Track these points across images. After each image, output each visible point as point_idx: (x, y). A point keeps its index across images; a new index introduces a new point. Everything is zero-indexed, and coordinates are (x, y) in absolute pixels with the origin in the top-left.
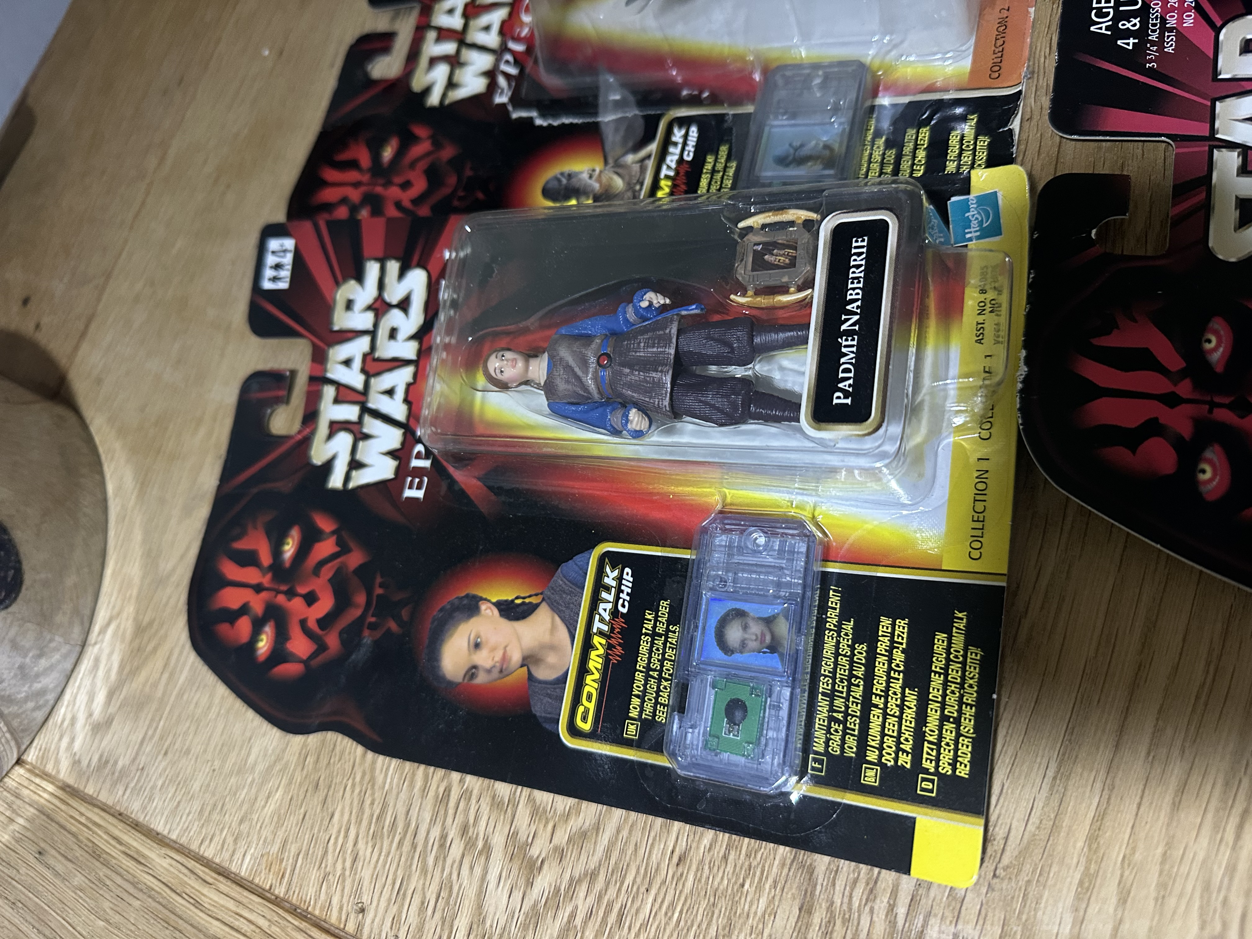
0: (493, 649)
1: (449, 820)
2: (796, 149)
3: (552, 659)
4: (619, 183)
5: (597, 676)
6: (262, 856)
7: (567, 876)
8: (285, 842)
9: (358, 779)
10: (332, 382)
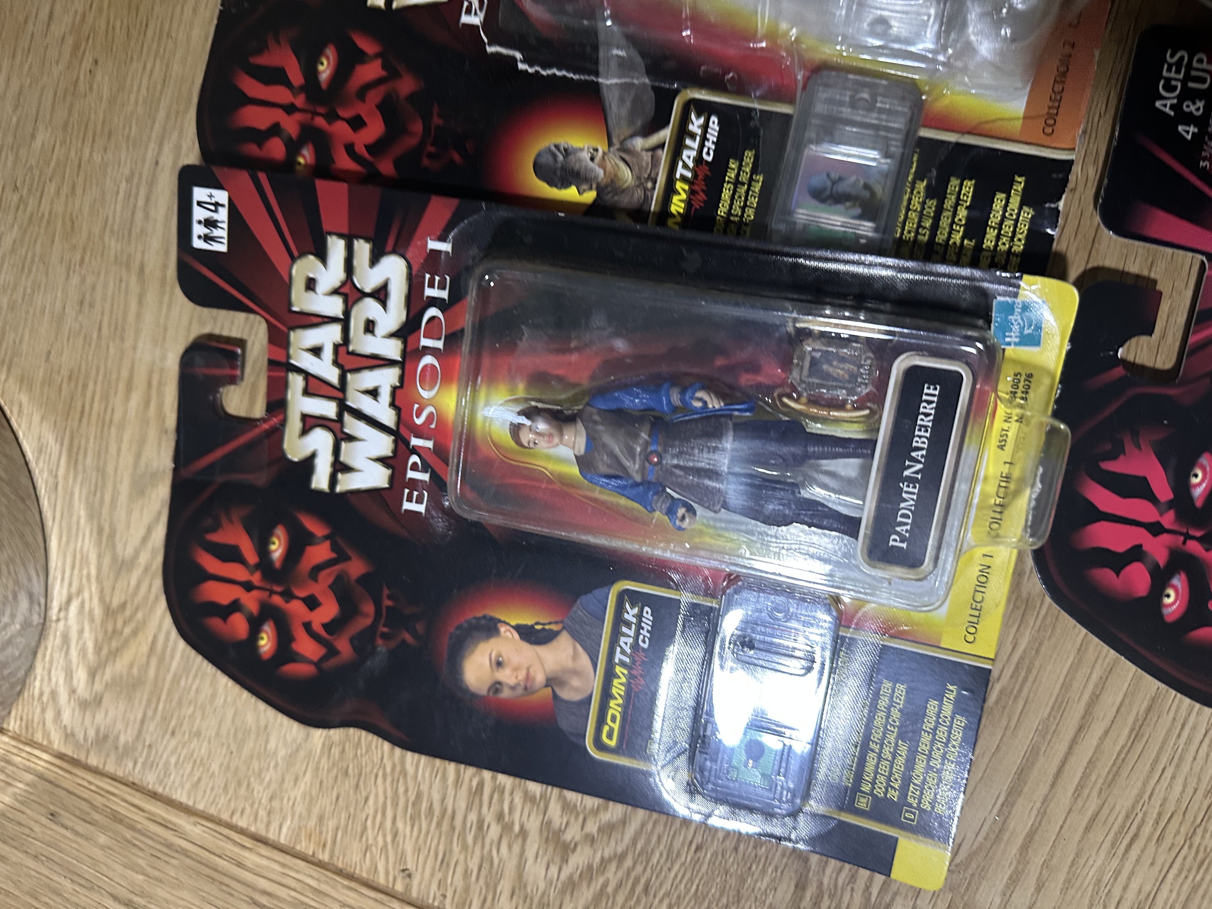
0: (516, 669)
1: (485, 808)
2: (834, 183)
3: (575, 682)
4: (627, 175)
5: (620, 701)
6: (300, 828)
7: (599, 856)
8: (321, 818)
9: (388, 770)
10: (299, 370)
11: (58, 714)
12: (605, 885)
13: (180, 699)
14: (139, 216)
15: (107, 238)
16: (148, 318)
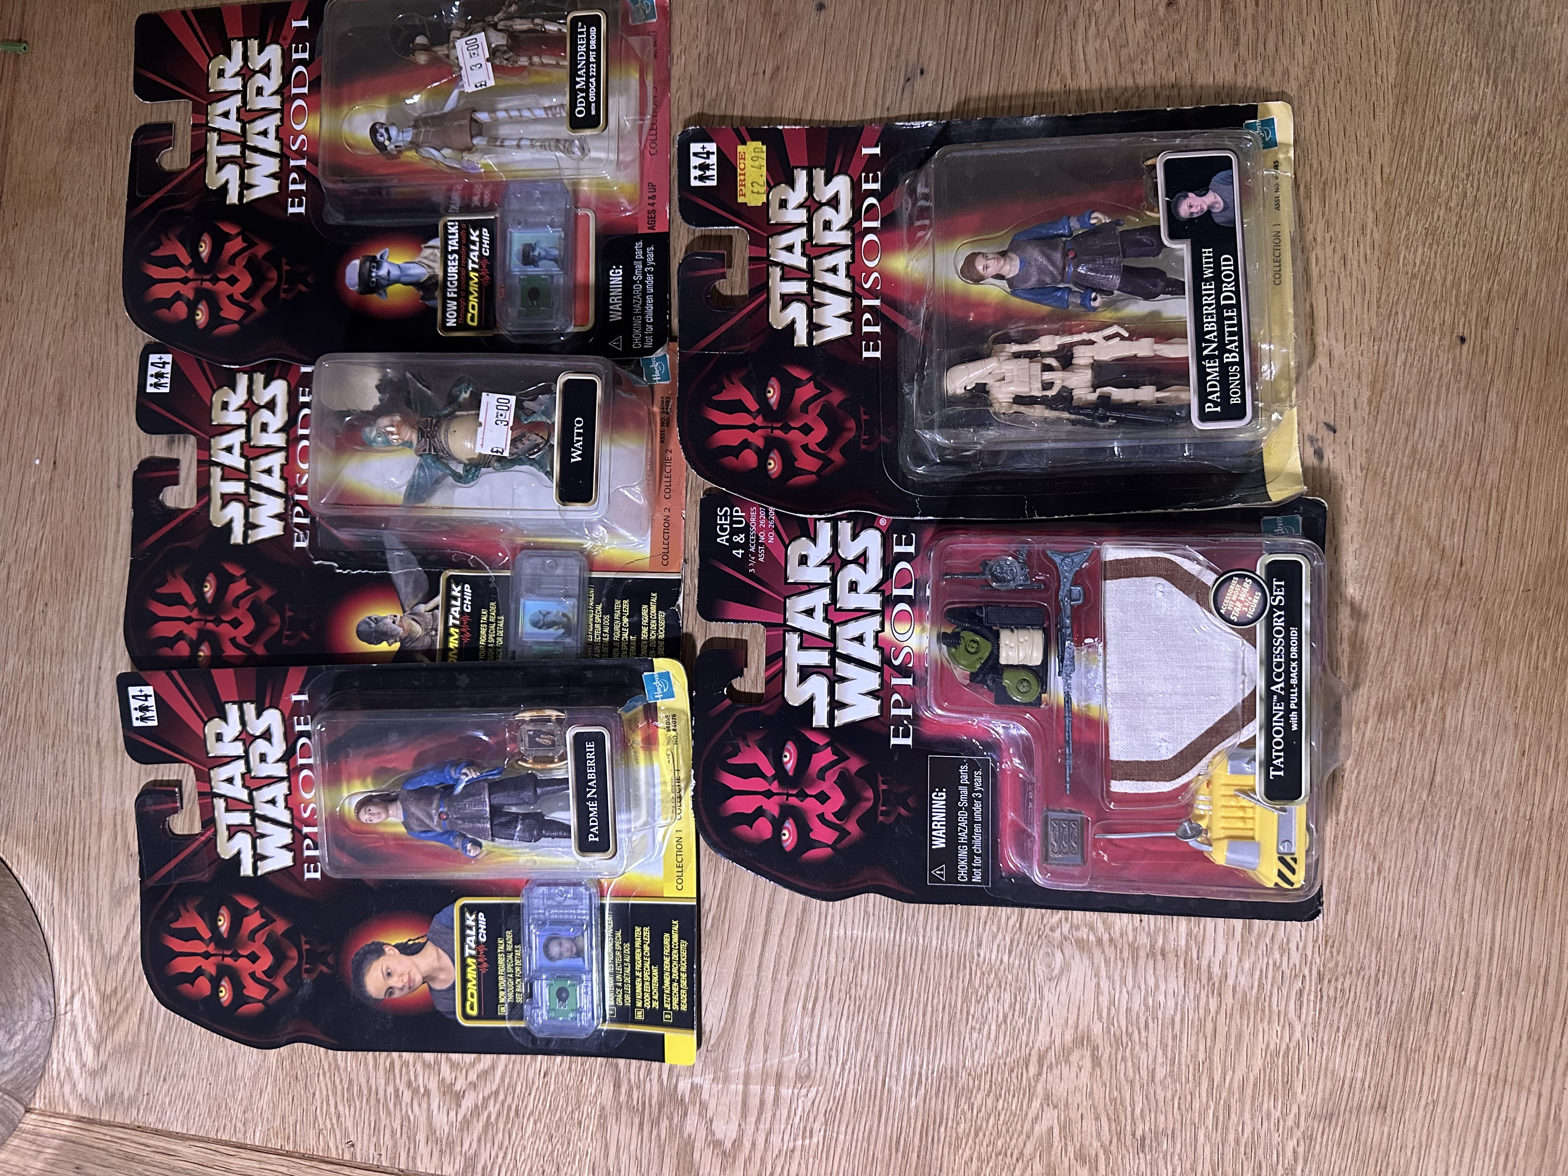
0: (401, 975)
1: (398, 1081)
2: (544, 616)
3: (442, 976)
4: (418, 629)
5: (474, 982)
6: (268, 1130)
7: (481, 1097)
8: (283, 1117)
9: (326, 1069)
10: (220, 796)
11: (74, 1086)
12: (489, 1117)
13: (167, 1052)
14: (92, 706)
15: (70, 725)
16: (108, 776)
